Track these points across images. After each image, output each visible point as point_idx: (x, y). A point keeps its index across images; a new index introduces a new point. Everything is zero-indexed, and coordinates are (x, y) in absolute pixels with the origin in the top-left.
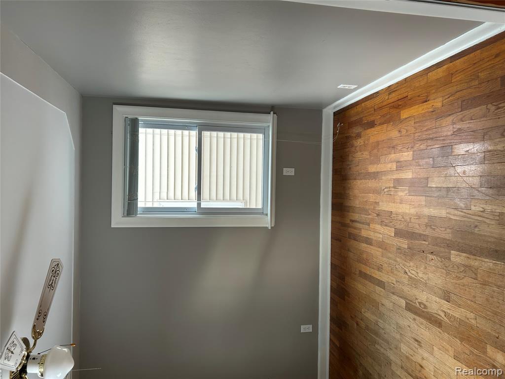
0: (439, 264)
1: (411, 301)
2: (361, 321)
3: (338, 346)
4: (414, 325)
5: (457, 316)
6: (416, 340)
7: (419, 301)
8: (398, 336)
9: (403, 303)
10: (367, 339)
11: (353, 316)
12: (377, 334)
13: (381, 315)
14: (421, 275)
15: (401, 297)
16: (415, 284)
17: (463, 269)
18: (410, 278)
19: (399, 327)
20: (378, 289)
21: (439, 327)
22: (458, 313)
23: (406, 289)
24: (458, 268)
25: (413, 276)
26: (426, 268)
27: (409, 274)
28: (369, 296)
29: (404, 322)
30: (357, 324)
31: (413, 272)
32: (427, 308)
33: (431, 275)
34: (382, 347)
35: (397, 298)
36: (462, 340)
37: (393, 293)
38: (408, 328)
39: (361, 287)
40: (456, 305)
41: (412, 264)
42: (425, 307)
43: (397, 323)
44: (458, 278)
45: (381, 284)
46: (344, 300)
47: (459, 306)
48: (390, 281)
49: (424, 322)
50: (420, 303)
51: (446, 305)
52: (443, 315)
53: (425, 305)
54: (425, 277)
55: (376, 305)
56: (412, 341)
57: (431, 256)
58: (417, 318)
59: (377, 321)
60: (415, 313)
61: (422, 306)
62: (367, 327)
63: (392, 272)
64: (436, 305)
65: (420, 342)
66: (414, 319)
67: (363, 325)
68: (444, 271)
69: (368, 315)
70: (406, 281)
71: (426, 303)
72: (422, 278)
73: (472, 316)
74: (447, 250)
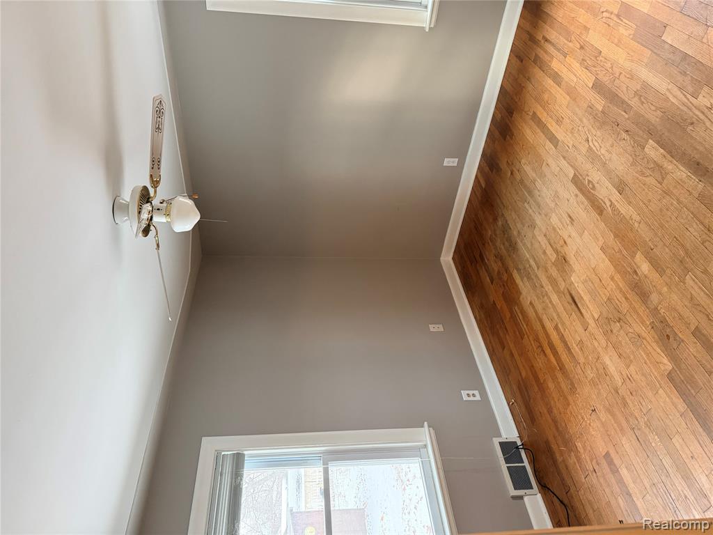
0: (629, 148)
1: (581, 175)
2: (517, 172)
3: (484, 186)
4: (572, 200)
5: (622, 212)
6: (570, 217)
7: (590, 179)
8: (552, 205)
9: (571, 173)
10: (517, 193)
11: (510, 163)
12: (530, 193)
13: (542, 176)
14: (603, 151)
15: (571, 166)
16: (593, 159)
17: (652, 166)
18: (590, 148)
19: (557, 195)
20: (549, 145)
21: (599, 214)
22: (626, 210)
23: (580, 159)
24: (648, 163)
25: (594, 148)
26: (612, 146)
27: (591, 144)
28: (535, 148)
29: (564, 194)
30: (512, 174)
31: (596, 144)
32: (594, 190)
33: (614, 157)
34: (531, 208)
35: (567, 165)
36: (616, 236)
37: (564, 158)
38: (567, 201)
39: (529, 133)
40: (627, 200)
41: (599, 133)
42: (594, 188)
43: (556, 192)
44: (643, 174)
45: (553, 140)
46: (505, 140)
47: (630, 203)
48: (566, 142)
49: (586, 202)
50: (589, 181)
51: (616, 196)
52: (608, 204)
53: (594, 186)
54: (607, 156)
55: (539, 161)
56: (565, 216)
57: (624, 135)
58: (580, 196)
59: (535, 180)
60: (580, 190)
61: (591, 186)
62: (522, 181)
63: (572, 133)
64: (606, 191)
65: (572, 220)
66: (576, 196)
67: (518, 177)
68: (631, 159)
69: (527, 168)
70: (584, 150)
71: (596, 185)
72: (603, 155)
73: (638, 218)
74: (645, 136)
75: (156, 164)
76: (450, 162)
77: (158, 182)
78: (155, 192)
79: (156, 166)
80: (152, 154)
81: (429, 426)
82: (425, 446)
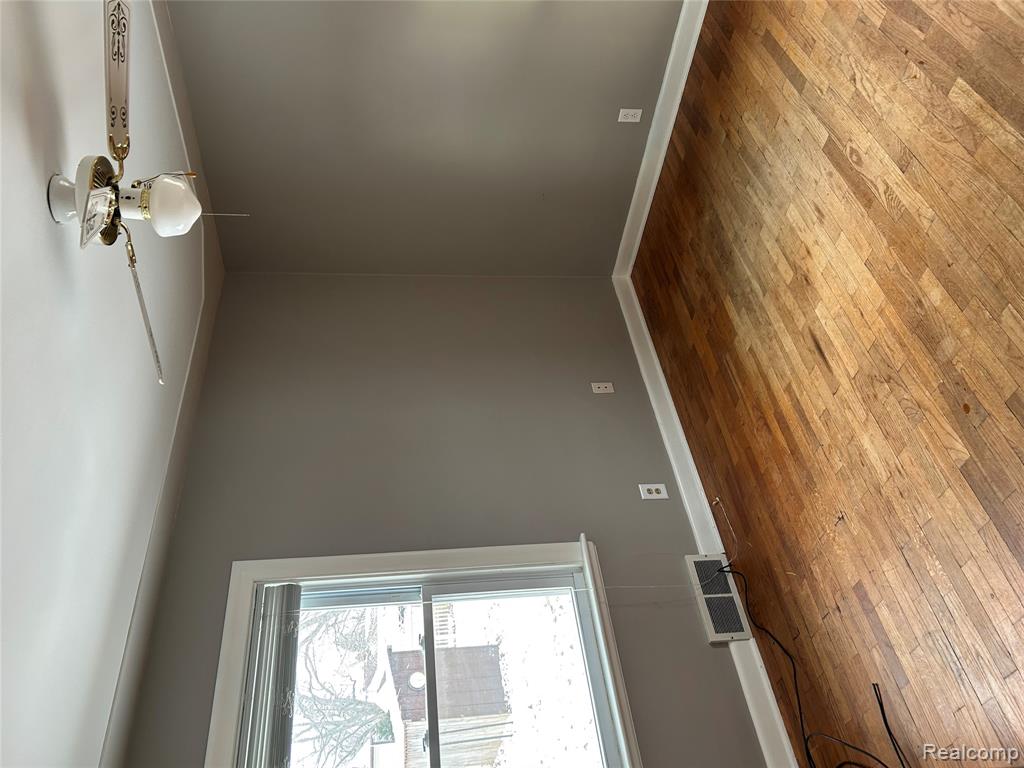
0: (923, 94)
1: (839, 140)
2: (736, 134)
3: (682, 156)
4: (824, 183)
5: (904, 202)
6: (819, 211)
7: (854, 146)
8: (791, 190)
9: (823, 135)
10: (735, 170)
11: (726, 118)
12: (756, 169)
13: (776, 140)
14: (879, 98)
15: (824, 124)
16: (860, 112)
17: (960, 124)
18: (857, 94)
19: (798, 174)
20: (789, 88)
21: (865, 206)
22: (909, 198)
23: (840, 112)
24: (953, 118)
25: (864, 93)
26: (894, 89)
27: (859, 86)
28: (766, 92)
29: (810, 172)
30: (727, 136)
31: (868, 85)
32: (861, 166)
33: (897, 108)
34: (757, 195)
35: (817, 122)
36: (892, 242)
37: (813, 110)
38: (814, 185)
39: (758, 68)
40: (913, 183)
41: (873, 67)
42: (859, 162)
43: (798, 168)
44: (943, 138)
45: (798, 79)
46: (718, 77)
47: (918, 187)
48: (817, 82)
49: (846, 187)
50: (853, 151)
51: (895, 175)
52: (882, 188)
53: (859, 159)
54: (886, 106)
55: (774, 115)
56: (810, 208)
57: (915, 69)
58: (837, 174)
59: (764, 148)
60: (837, 165)
61: (855, 158)
62: (743, 150)
63: (828, 66)
64: (880, 167)
65: (823, 216)
66: (830, 174)
67: (737, 141)
68: (925, 113)
69: (753, 128)
70: (846, 96)
71: (864, 157)
72: (878, 105)
73: (930, 213)
74: (951, 72)
75: (119, 118)
76: (629, 116)
77: (125, 150)
78: (121, 167)
79: (119, 121)
80: (110, 99)
81: (587, 540)
82: (582, 569)
